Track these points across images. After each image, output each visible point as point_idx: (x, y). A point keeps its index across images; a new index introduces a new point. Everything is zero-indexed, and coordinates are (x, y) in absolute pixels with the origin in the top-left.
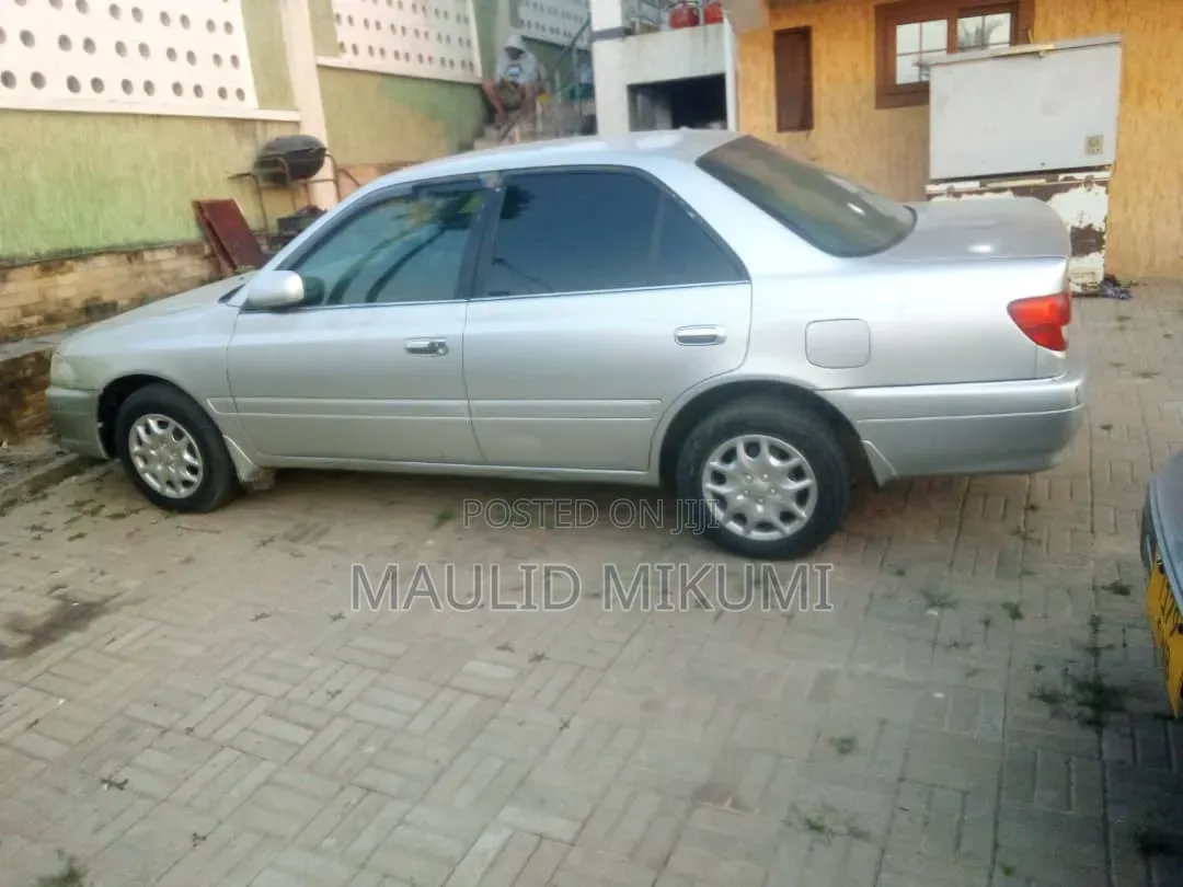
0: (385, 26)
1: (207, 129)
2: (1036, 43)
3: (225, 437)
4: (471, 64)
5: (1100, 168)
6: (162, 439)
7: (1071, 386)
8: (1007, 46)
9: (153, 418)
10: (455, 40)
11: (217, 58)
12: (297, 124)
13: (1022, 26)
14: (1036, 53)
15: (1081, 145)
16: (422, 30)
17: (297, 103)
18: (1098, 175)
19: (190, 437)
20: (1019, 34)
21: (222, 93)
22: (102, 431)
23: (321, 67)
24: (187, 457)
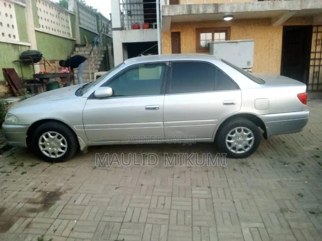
0: (50, 20)
1: (6, 46)
2: (232, 40)
3: (78, 137)
4: (70, 34)
5: (250, 69)
6: (53, 139)
7: (308, 112)
8: (225, 40)
9: (49, 133)
10: (66, 27)
11: (8, 25)
12: (29, 46)
13: (228, 36)
14: (237, 42)
15: (246, 63)
16: (58, 23)
17: (29, 40)
18: (249, 70)
19: (64, 138)
20: (227, 38)
21: (10, 36)
22: (27, 138)
23: (36, 31)
24: (62, 144)
